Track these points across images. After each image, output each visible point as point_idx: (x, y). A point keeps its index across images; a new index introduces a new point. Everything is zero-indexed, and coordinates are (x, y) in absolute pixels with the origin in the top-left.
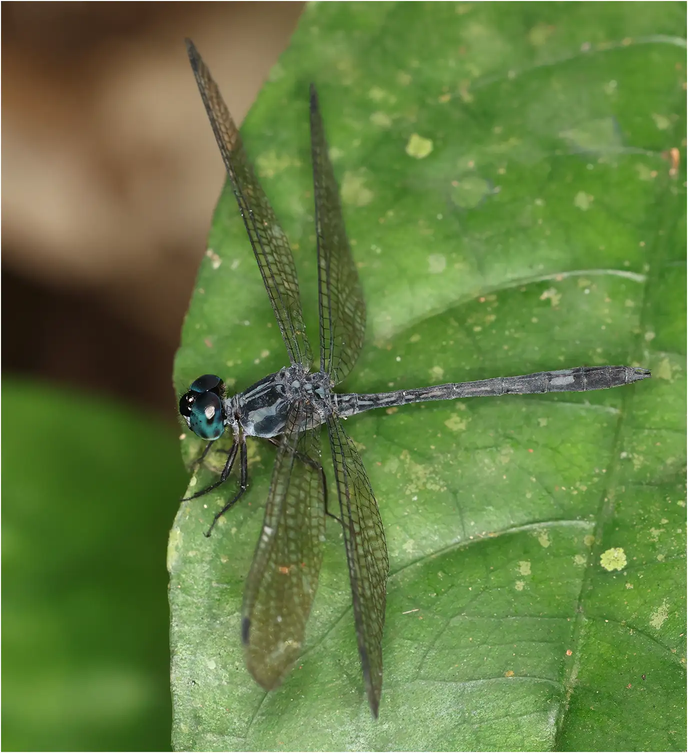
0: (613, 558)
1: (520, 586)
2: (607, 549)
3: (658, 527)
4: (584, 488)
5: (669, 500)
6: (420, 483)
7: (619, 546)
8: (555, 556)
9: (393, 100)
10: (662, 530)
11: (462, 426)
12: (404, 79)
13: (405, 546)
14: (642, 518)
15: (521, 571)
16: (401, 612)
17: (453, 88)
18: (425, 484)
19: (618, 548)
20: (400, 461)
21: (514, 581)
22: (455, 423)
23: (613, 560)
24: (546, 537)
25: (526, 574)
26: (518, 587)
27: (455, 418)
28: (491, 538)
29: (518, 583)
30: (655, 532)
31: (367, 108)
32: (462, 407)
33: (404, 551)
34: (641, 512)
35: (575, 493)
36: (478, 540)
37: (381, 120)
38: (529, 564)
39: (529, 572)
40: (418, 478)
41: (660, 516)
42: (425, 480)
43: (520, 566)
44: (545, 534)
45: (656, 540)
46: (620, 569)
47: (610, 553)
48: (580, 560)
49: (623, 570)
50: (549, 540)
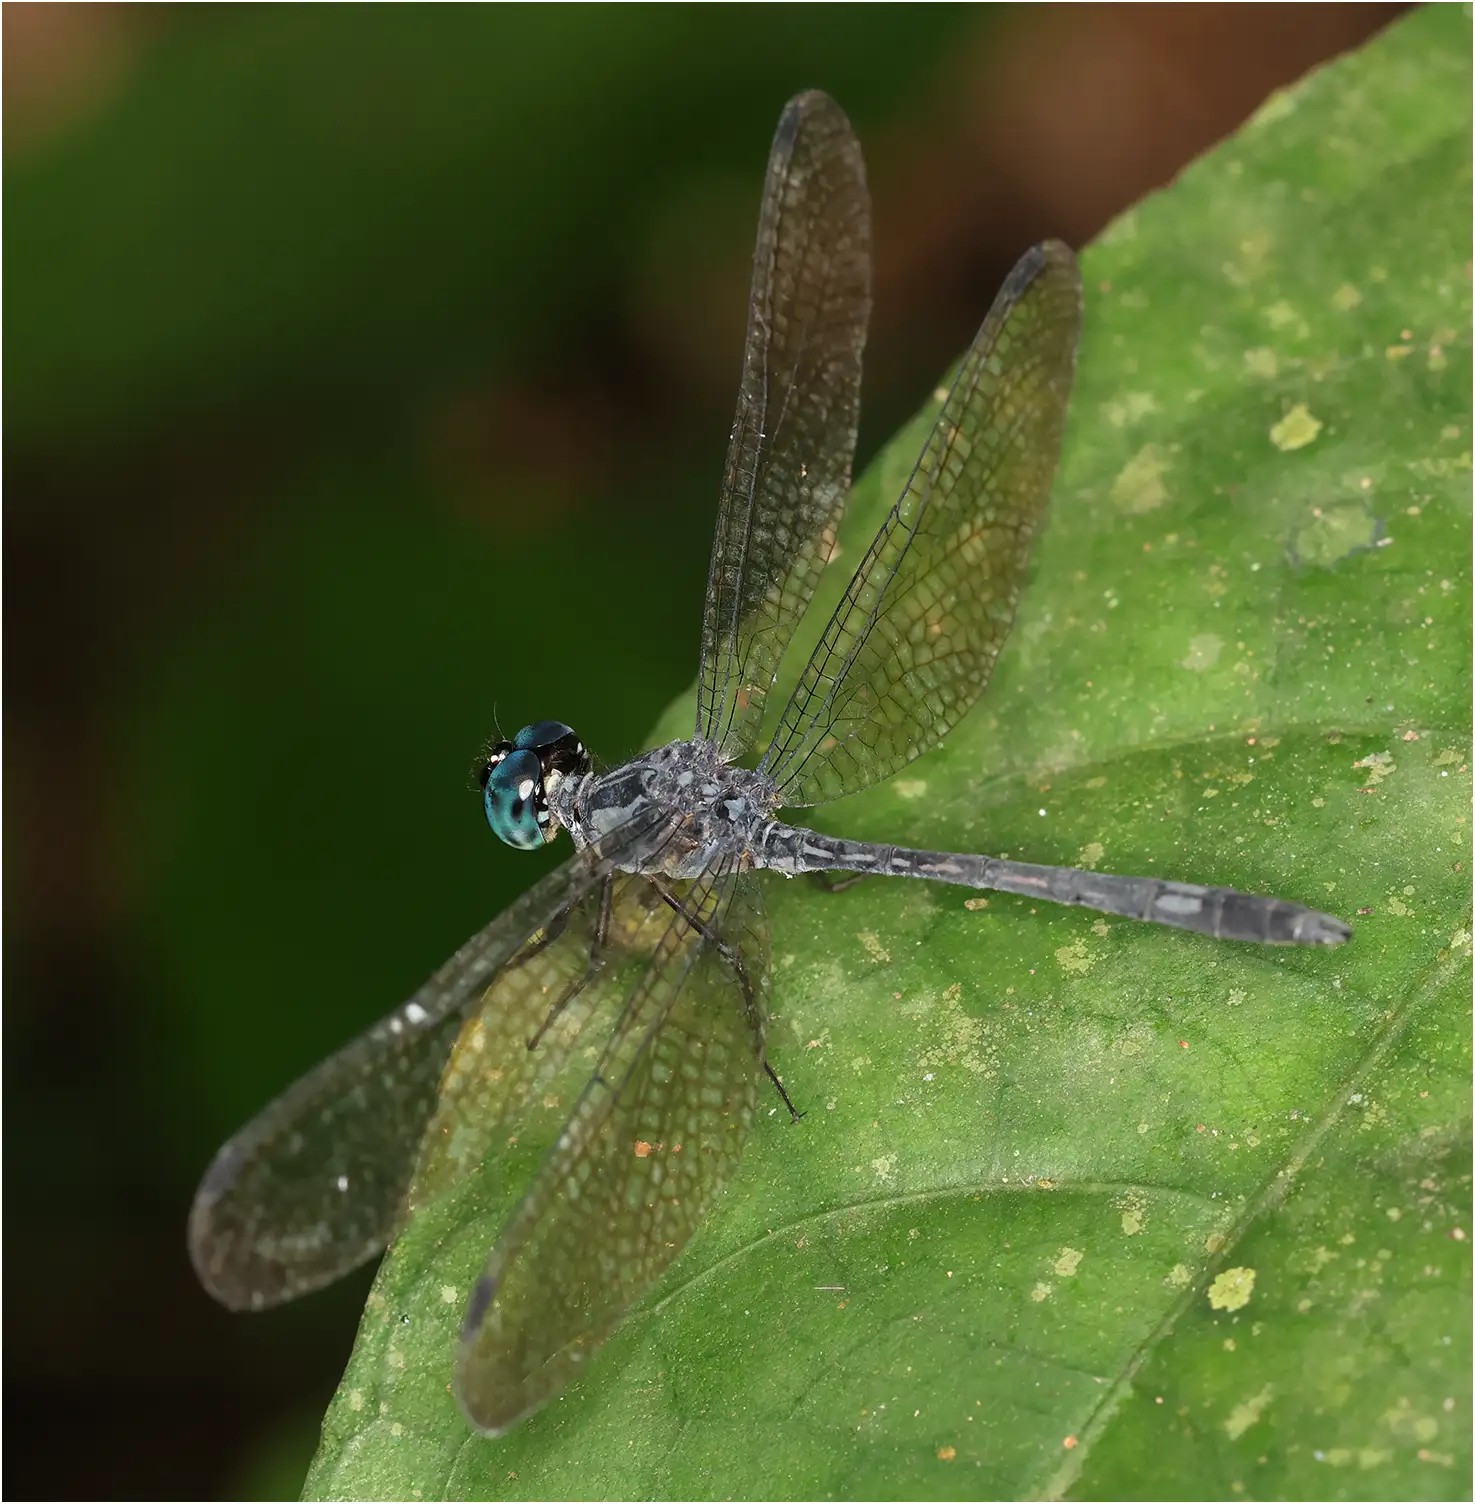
0: (1232, 1286)
1: (1042, 1291)
2: (1233, 1267)
3: (1333, 1246)
4: (1254, 1142)
5: (1379, 1202)
6: (952, 1052)
7: (1252, 1268)
8: (1137, 1253)
9: (1304, 331)
10: (1335, 1255)
11: (1083, 966)
12: (1347, 297)
13: (877, 1163)
14: (1318, 1224)
15: (1056, 1266)
16: (813, 1284)
17: (1423, 337)
18: (960, 1055)
19: (1249, 1270)
20: (939, 1000)
21: (1035, 1281)
22: (1074, 956)
23: (1231, 1290)
24: (1138, 1215)
25: (1063, 1274)
26: (1037, 1295)
27: (1079, 947)
28: (1040, 1191)
29: (1040, 1285)
30: (1323, 1255)
31: (1248, 333)
32: (1102, 929)
33: (871, 1173)
34: (1323, 1211)
35: (1234, 1146)
36: (1016, 1188)
37: (1262, 363)
38: (1080, 1256)
39: (1072, 1272)
40: (954, 1042)
41: (1348, 1228)
42: (965, 1048)
43: (1060, 1256)
44: (1139, 1209)
45: (1315, 1271)
46: (1231, 1309)
47: (1232, 1276)
48: (1180, 1275)
49: (1237, 1312)
50: (1140, 1222)
